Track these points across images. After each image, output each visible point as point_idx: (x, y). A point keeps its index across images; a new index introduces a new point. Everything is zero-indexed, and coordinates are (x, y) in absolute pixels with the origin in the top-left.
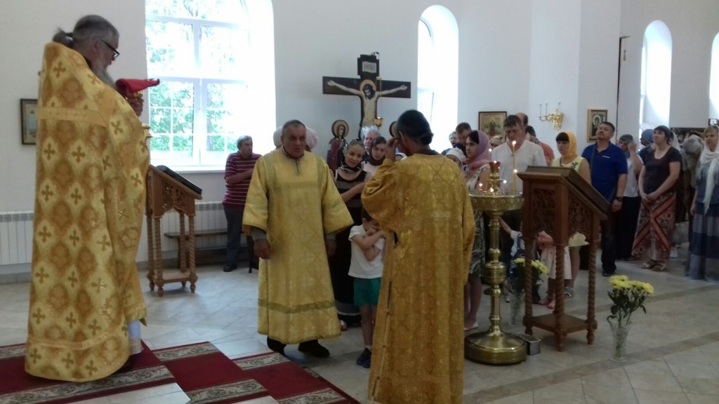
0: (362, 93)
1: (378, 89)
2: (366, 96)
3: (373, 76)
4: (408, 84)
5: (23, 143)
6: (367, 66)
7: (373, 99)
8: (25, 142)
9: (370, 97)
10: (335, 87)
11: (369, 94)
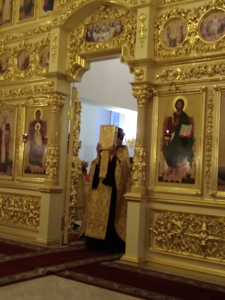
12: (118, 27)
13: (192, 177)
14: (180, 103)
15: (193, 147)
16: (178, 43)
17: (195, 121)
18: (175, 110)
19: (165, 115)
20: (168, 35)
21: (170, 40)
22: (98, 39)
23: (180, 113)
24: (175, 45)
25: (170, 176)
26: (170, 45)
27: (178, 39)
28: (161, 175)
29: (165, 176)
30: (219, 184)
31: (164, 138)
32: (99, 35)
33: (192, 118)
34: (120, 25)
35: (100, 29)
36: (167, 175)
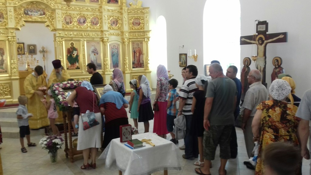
0: (257, 42)
1: (266, 39)
2: (259, 43)
3: (264, 33)
4: (285, 34)
6: (261, 27)
7: (263, 45)
9: (261, 44)
10: (244, 41)
11: (261, 42)
12: (42, 12)
13: (79, 67)
15: (78, 58)
16: (69, 24)
17: (78, 50)
18: (71, 46)
20: (65, 20)
21: (66, 22)
22: (32, 15)
23: (72, 47)
24: (68, 24)
26: (67, 24)
27: (70, 22)
28: (68, 67)
31: (68, 55)
32: (32, 13)
33: (77, 49)
34: (43, 11)
35: (32, 11)
36: (70, 67)
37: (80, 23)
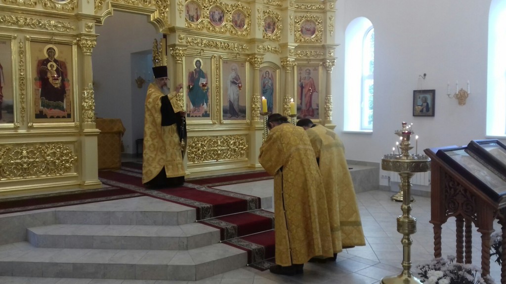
5: (414, 115)
8: (415, 114)
13: (208, 112)
14: (198, 63)
16: (195, 20)
18: (196, 67)
19: (189, 70)
25: (195, 112)
27: (195, 17)
29: (191, 113)
30: (223, 116)
33: (206, 74)
37: (214, 21)
